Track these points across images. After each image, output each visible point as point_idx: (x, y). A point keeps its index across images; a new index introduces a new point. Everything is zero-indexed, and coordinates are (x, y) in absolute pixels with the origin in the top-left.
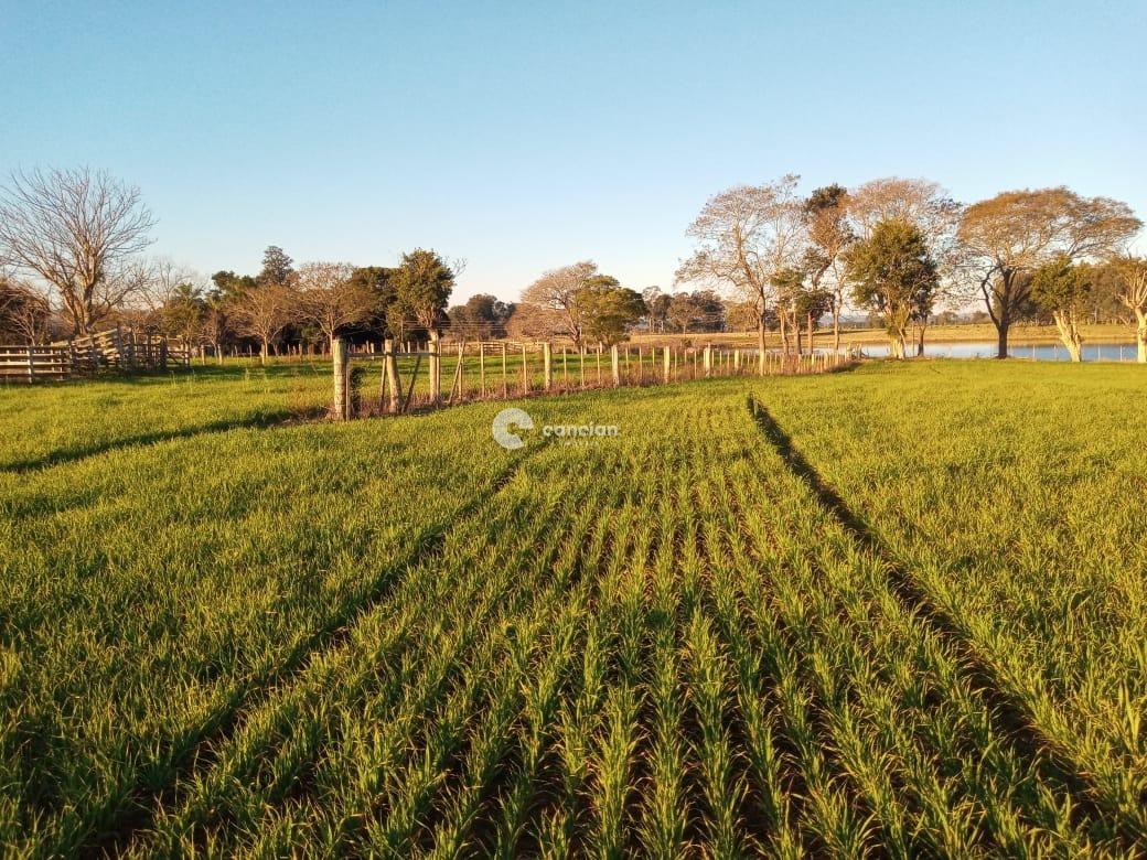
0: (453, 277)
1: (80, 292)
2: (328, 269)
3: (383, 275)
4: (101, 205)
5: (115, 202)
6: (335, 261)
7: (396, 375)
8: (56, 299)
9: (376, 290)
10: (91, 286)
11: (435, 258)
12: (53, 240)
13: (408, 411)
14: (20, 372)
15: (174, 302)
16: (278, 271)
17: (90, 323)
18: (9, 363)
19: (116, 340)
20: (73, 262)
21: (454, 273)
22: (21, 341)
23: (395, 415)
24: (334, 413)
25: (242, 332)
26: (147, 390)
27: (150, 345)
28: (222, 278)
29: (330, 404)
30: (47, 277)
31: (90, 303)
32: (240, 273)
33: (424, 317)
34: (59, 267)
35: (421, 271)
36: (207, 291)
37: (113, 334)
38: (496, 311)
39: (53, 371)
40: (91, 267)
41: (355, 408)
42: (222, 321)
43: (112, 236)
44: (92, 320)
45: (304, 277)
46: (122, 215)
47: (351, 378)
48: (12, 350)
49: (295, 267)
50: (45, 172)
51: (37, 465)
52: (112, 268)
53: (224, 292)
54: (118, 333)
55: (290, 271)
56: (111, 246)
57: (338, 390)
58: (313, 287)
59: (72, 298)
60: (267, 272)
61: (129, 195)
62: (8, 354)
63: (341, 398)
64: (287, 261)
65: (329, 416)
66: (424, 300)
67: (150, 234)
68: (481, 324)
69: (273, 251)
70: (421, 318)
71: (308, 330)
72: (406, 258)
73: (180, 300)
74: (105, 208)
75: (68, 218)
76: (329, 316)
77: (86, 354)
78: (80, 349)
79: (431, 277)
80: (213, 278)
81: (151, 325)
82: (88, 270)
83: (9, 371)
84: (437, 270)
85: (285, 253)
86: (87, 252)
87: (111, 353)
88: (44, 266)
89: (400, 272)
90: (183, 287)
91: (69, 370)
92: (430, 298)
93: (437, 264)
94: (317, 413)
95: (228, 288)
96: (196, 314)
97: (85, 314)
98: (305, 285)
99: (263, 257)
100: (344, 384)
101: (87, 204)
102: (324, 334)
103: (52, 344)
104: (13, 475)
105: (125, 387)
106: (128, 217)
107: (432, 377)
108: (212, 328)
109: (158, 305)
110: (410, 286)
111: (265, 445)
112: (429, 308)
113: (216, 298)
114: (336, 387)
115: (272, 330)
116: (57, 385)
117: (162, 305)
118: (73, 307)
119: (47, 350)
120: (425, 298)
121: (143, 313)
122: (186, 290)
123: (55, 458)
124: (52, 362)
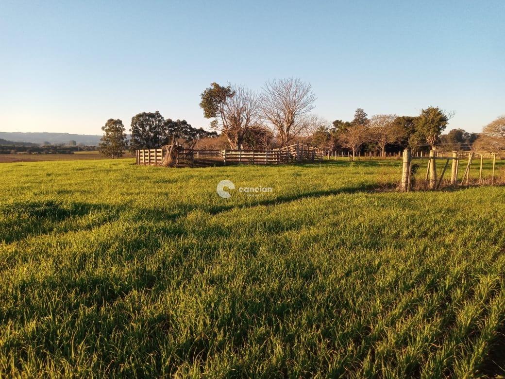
0: (448, 120)
1: (285, 130)
2: (384, 118)
3: (409, 120)
4: (296, 93)
5: (301, 92)
6: (388, 114)
7: (434, 169)
8: (276, 132)
9: (405, 127)
10: (290, 126)
11: (439, 111)
12: (277, 108)
13: (439, 188)
14: (262, 160)
15: (317, 133)
16: (361, 119)
17: (287, 142)
18: (259, 156)
19: (296, 149)
20: (284, 117)
21: (448, 118)
22: (262, 149)
23: (433, 190)
24: (401, 187)
25: (344, 146)
26: (310, 170)
27: (308, 150)
28: (337, 123)
29: (399, 182)
30: (274, 123)
31: (288, 133)
32: (344, 121)
33: (429, 140)
34: (278, 119)
35: (431, 117)
36: (330, 129)
37: (295, 146)
38: (464, 137)
39: (274, 160)
40: (290, 118)
41: (412, 185)
42: (336, 141)
43: (299, 106)
44: (288, 141)
45: (373, 121)
46: (303, 97)
47: (411, 170)
48: (261, 152)
49: (369, 117)
50: (277, 81)
51: (273, 203)
52: (297, 120)
53: (337, 129)
54: (298, 146)
55: (366, 119)
56: (298, 110)
57: (404, 175)
58: (377, 126)
59: (282, 131)
60: (356, 120)
61: (306, 88)
62: (259, 153)
63: (405, 180)
64: (365, 115)
65: (398, 188)
66: (431, 131)
67: (313, 104)
68: (455, 144)
69: (359, 110)
70: (428, 140)
71: (371, 145)
72: (423, 111)
73: (320, 132)
74: (297, 94)
75: (284, 99)
76: (383, 139)
77: (285, 154)
78: (283, 152)
79: (436, 119)
80: (333, 123)
81: (308, 142)
82: (289, 120)
83: (259, 160)
84: (439, 117)
85: (364, 111)
86: (289, 113)
87: (294, 154)
88: (273, 119)
89: (420, 118)
90: (321, 127)
91: (279, 160)
92: (434, 130)
93: (439, 114)
94: (392, 186)
95: (339, 127)
96: (325, 138)
97: (286, 138)
98: (372, 125)
99: (355, 113)
100: (408, 173)
101: (291, 93)
102: (379, 147)
103: (274, 150)
104: (264, 207)
105: (301, 168)
106: (305, 98)
107: (453, 170)
108: (331, 144)
109: (311, 134)
110: (424, 125)
111: (376, 203)
112: (433, 136)
113: (334, 132)
114: (403, 174)
115: (356, 146)
116: (276, 166)
117: (312, 135)
118: (282, 135)
119: (272, 152)
120: (432, 130)
121: (305, 138)
122: (322, 128)
123: (280, 200)
124: (274, 157)
